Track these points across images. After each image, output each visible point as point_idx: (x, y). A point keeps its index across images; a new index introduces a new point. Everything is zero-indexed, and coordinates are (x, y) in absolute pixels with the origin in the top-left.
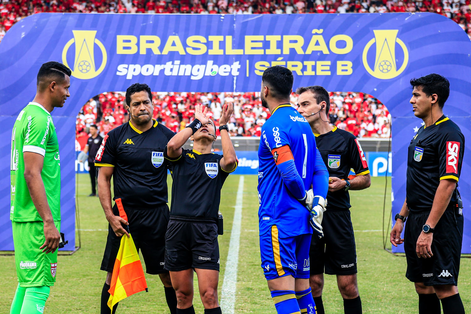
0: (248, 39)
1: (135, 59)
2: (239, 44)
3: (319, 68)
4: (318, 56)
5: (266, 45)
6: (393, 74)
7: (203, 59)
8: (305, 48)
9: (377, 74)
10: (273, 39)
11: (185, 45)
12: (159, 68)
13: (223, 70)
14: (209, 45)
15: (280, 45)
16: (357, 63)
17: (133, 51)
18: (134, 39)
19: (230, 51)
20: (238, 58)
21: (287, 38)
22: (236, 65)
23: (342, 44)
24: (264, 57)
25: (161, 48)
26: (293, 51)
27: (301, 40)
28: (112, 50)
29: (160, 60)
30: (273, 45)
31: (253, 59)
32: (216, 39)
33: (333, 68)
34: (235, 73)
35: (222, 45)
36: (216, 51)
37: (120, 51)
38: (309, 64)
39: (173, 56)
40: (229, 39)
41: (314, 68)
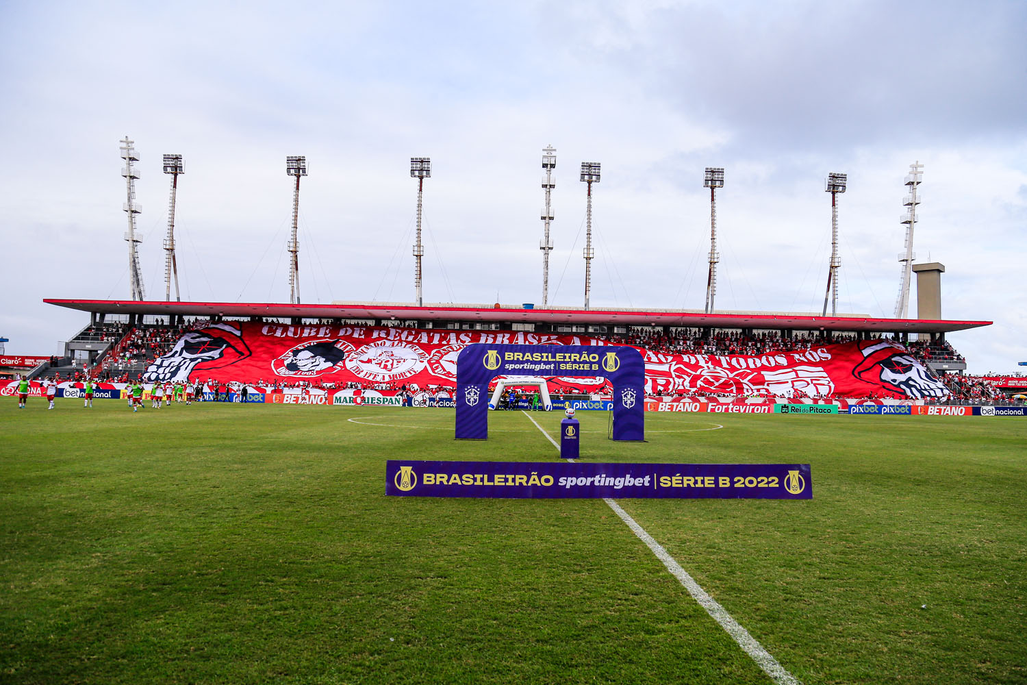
0: (557, 355)
1: (512, 362)
2: (554, 357)
3: (585, 367)
4: (584, 362)
5: (565, 357)
6: (614, 370)
7: (539, 363)
8: (580, 359)
9: (608, 370)
10: (567, 355)
11: (532, 357)
12: (522, 366)
13: (547, 367)
14: (542, 357)
15: (570, 357)
16: (600, 366)
17: (512, 359)
18: (512, 354)
19: (550, 359)
20: (553, 362)
21: (573, 355)
22: (553, 365)
23: (594, 358)
24: (564, 362)
25: (523, 358)
26: (575, 360)
27: (578, 355)
28: (503, 358)
29: (522, 362)
30: (567, 357)
31: (560, 363)
32: (545, 355)
33: (591, 367)
34: (552, 368)
35: (547, 357)
36: (545, 359)
37: (506, 359)
38: (581, 365)
39: (527, 361)
40: (550, 354)
41: (583, 367)
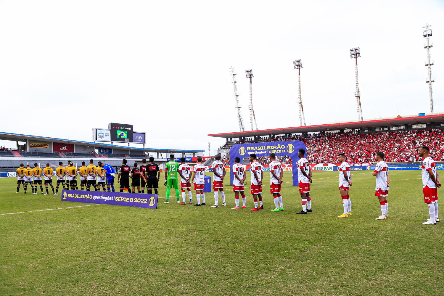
0: (267, 147)
1: (250, 151)
2: (266, 148)
4: (279, 149)
5: (271, 148)
6: (292, 152)
7: (260, 151)
8: (277, 148)
9: (289, 152)
10: (272, 146)
11: (258, 148)
12: (254, 153)
13: (264, 152)
14: (261, 148)
15: (273, 147)
16: (286, 150)
17: (250, 150)
18: (250, 148)
19: (265, 149)
20: (266, 150)
21: (274, 146)
22: (266, 151)
23: (283, 147)
24: (270, 150)
25: (254, 149)
26: (275, 148)
27: (276, 146)
28: (246, 149)
29: (254, 151)
30: (272, 147)
31: (269, 150)
32: (262, 147)
33: (282, 151)
34: (266, 153)
35: (263, 148)
36: (262, 149)
37: (248, 150)
38: (278, 151)
39: (256, 150)
40: (264, 147)
41: (279, 151)
